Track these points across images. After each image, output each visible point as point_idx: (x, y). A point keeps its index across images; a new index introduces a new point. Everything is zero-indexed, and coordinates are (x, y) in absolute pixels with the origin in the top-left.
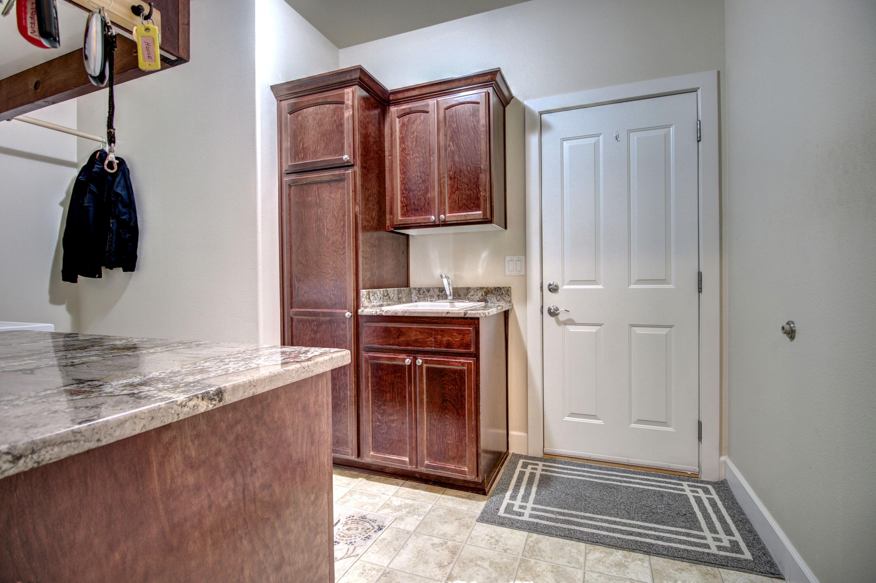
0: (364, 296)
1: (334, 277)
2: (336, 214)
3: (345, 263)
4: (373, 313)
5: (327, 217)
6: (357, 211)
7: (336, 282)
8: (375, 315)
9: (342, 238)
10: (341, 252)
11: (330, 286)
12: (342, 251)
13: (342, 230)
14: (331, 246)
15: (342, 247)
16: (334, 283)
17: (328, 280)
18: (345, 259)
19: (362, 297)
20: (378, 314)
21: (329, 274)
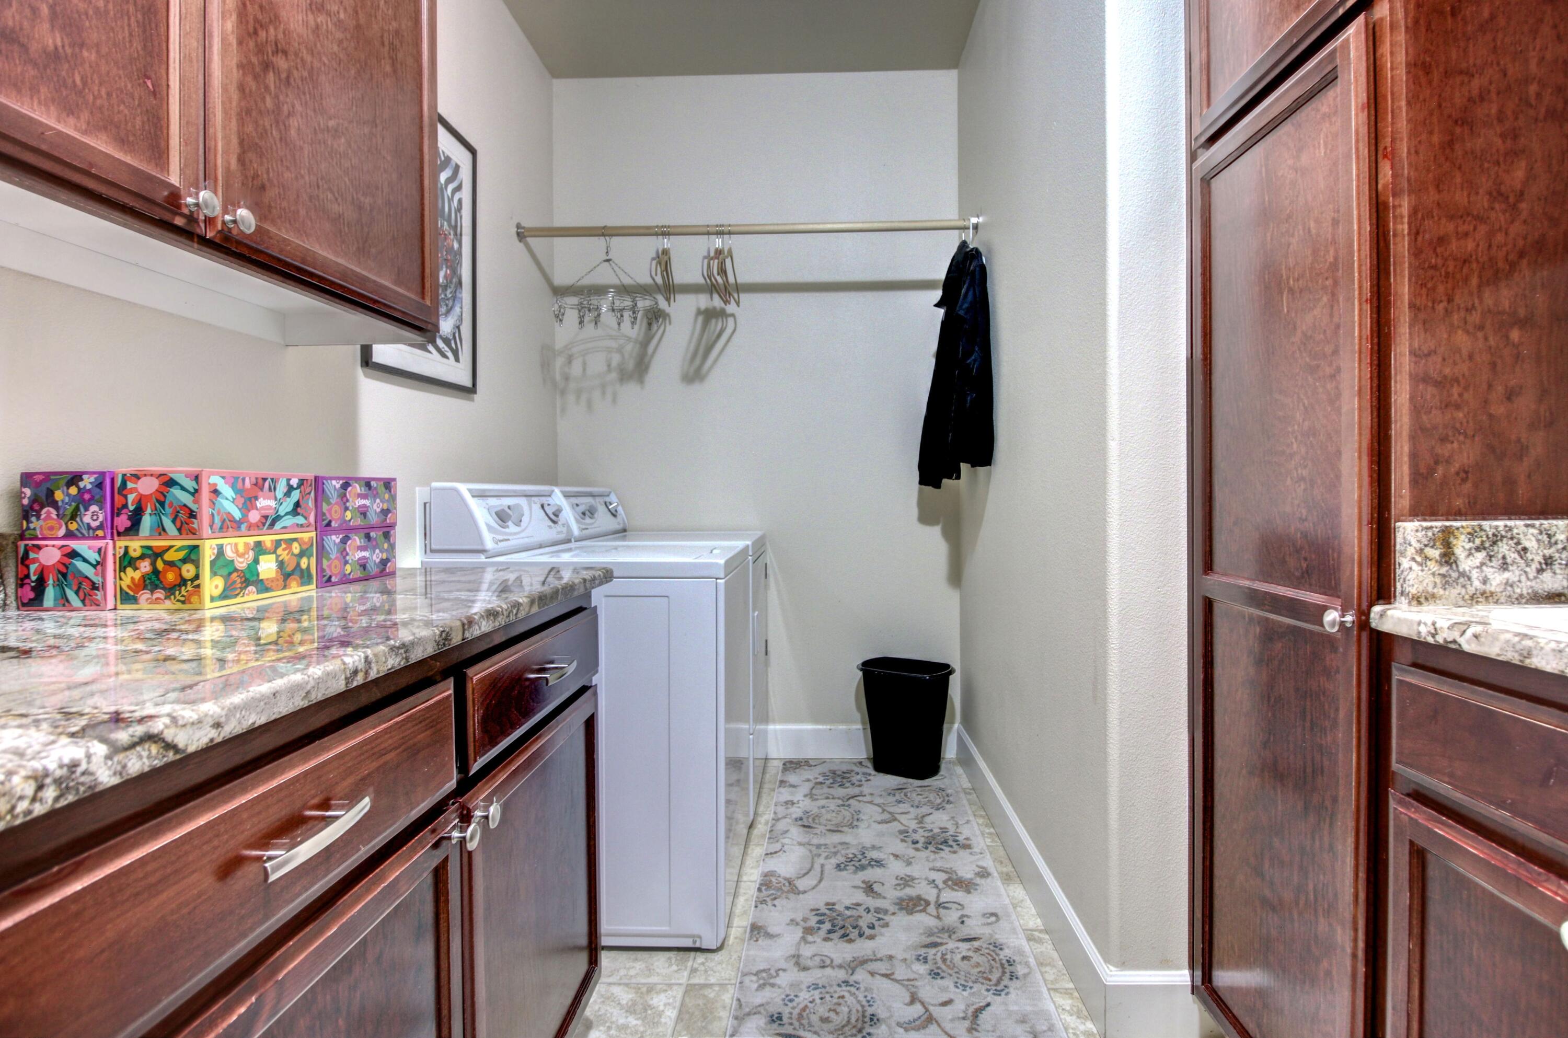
0: (1411, 551)
1: (1305, 467)
2: (1312, 225)
3: (1338, 411)
4: (1423, 630)
5: (1289, 245)
6: (1385, 186)
7: (1312, 486)
8: (1430, 640)
9: (1331, 316)
10: (1328, 370)
11: (1296, 502)
12: (1330, 365)
13: (1329, 283)
14: (1298, 355)
15: (1328, 349)
16: (1305, 490)
17: (1289, 481)
18: (1339, 395)
19: (1403, 554)
20: (1440, 639)
21: (1292, 456)
